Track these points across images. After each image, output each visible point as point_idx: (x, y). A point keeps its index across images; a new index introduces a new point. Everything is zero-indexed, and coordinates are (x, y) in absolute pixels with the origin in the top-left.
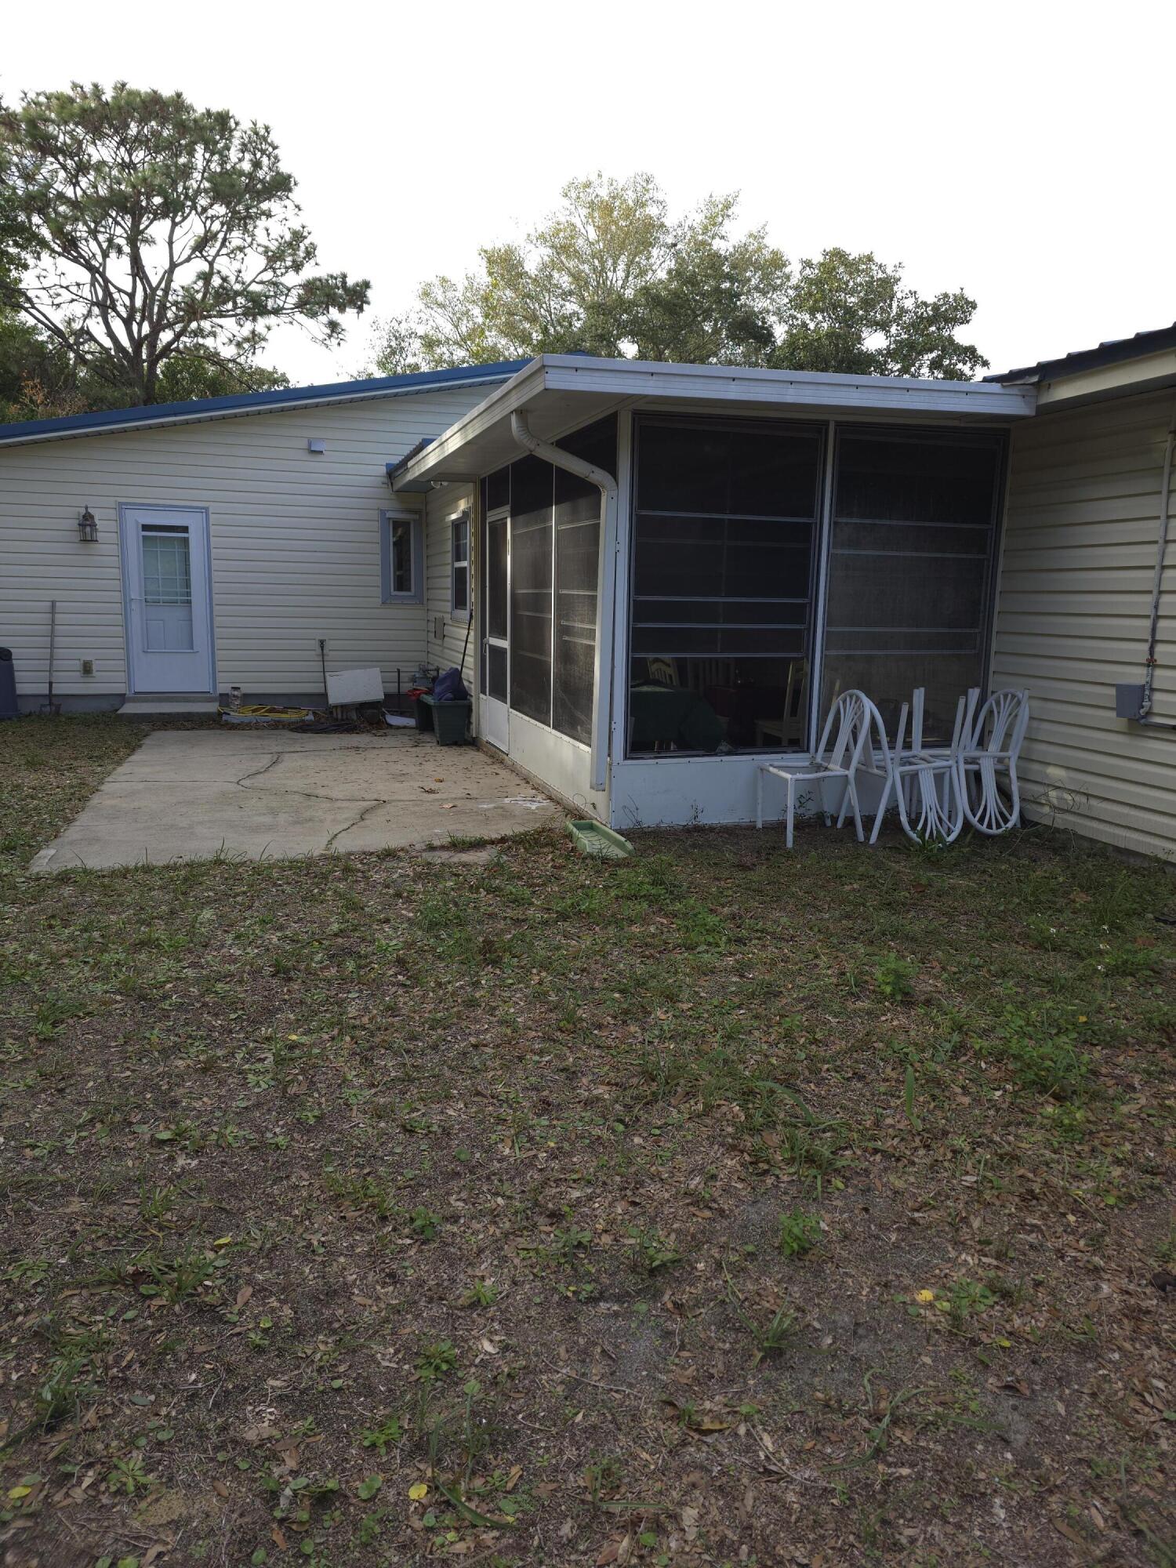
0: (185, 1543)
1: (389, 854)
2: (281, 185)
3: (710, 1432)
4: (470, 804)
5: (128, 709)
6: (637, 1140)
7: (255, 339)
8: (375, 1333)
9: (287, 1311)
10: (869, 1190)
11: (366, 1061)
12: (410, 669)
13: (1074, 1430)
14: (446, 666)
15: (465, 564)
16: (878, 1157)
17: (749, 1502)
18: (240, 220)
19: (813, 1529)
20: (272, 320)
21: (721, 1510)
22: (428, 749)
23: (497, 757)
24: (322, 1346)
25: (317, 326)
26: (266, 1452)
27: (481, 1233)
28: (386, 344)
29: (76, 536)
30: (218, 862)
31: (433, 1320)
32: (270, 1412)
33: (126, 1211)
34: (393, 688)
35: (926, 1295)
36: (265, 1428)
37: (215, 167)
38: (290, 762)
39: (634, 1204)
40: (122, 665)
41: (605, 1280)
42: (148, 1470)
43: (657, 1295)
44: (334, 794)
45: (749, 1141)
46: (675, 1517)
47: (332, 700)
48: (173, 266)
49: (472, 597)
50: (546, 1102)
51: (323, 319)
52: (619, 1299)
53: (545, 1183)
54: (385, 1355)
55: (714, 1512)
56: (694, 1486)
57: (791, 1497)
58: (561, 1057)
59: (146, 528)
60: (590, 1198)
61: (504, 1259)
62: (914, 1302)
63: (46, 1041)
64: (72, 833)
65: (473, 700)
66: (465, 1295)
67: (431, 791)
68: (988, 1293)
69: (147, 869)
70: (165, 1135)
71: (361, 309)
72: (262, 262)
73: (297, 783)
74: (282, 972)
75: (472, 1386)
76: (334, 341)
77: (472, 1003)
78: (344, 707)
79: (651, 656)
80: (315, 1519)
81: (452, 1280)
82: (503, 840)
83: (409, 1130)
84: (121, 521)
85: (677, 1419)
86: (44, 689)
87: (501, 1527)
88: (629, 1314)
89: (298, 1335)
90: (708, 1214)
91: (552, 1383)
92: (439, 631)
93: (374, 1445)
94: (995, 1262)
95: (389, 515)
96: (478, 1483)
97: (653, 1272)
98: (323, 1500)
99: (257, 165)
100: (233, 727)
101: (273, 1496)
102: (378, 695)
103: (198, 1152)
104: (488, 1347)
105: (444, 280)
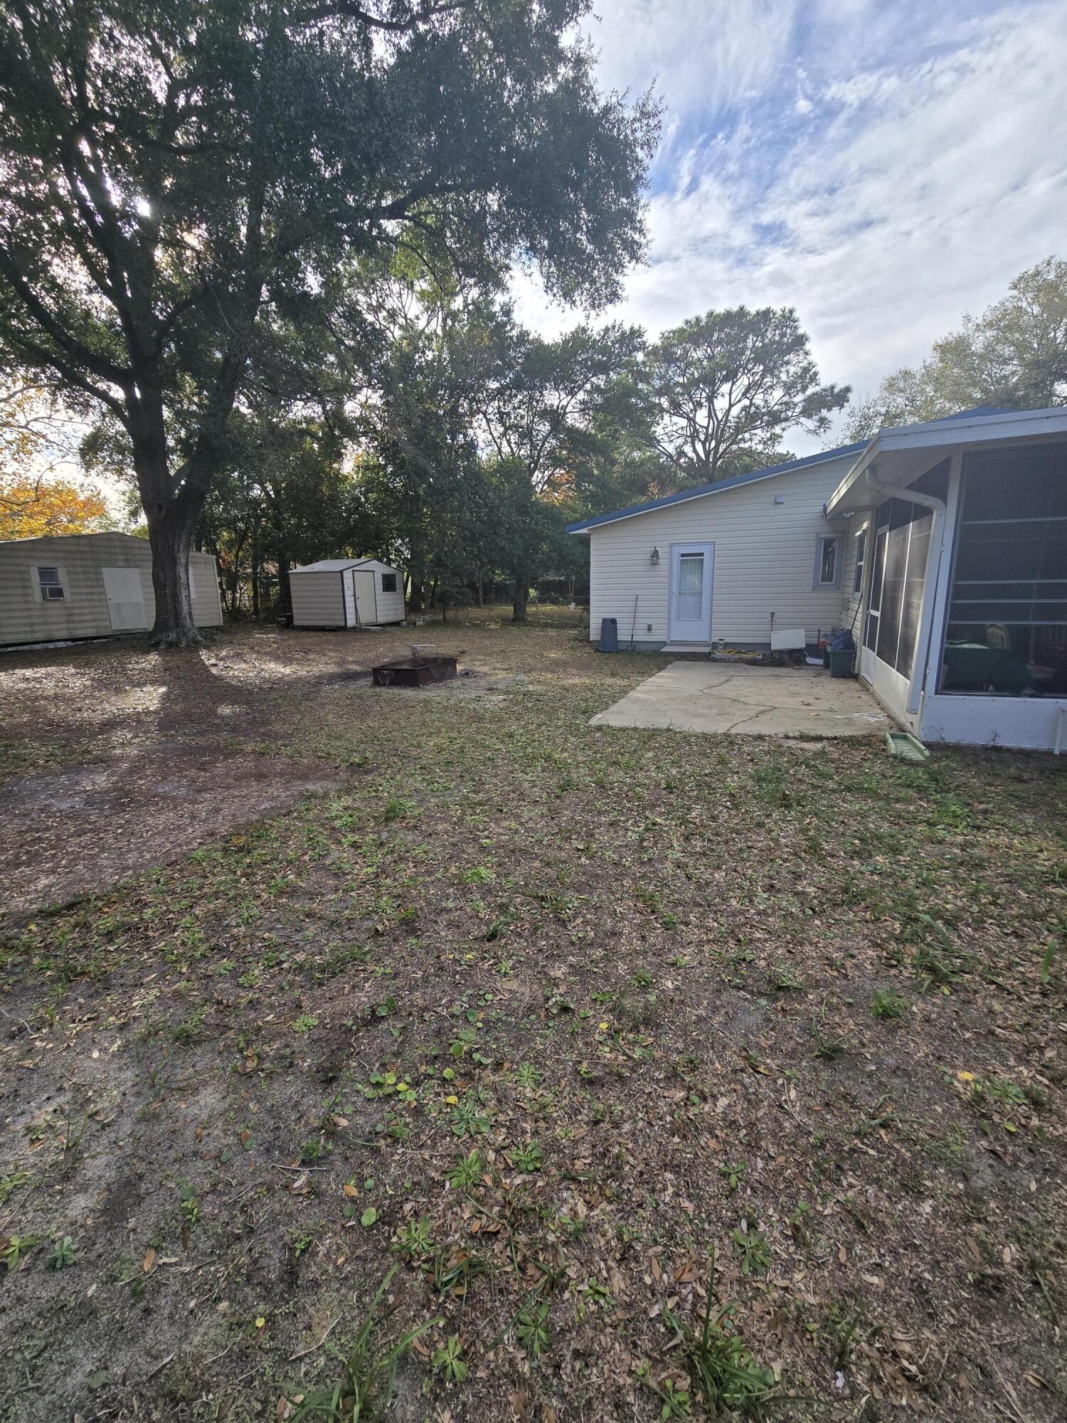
0: (510, 1000)
1: (760, 737)
2: (798, 343)
3: (759, 1072)
4: (830, 715)
5: (667, 649)
6: (817, 922)
7: (775, 438)
8: (623, 958)
9: (592, 934)
10: (969, 1002)
11: (687, 839)
12: (827, 629)
13: (1034, 1202)
15: (862, 563)
16: (993, 987)
17: (760, 1114)
18: (769, 371)
19: (789, 1145)
20: (784, 425)
21: (743, 1109)
22: (822, 679)
23: (866, 687)
24: (599, 953)
25: (811, 424)
26: (555, 983)
27: (694, 935)
28: (858, 424)
29: (649, 562)
30: (668, 730)
31: (650, 964)
32: (564, 969)
33: (552, 873)
34: (814, 641)
35: (968, 1076)
36: (559, 974)
37: (759, 344)
38: (734, 682)
39: (789, 952)
40: (666, 627)
41: (750, 981)
42: (512, 969)
43: (777, 999)
44: (748, 701)
45: (893, 945)
46: (714, 1097)
47: (773, 648)
48: (731, 406)
49: (863, 584)
50: (772, 886)
51: (816, 417)
52: (752, 993)
53: (745, 924)
54: (622, 968)
55: (739, 1108)
56: (735, 1091)
57: (787, 1124)
58: (798, 866)
59: (683, 555)
60: (766, 940)
61: (701, 951)
62: (954, 1076)
63: (558, 797)
64: (613, 708)
65: (858, 650)
66: (672, 959)
67: (807, 704)
68: (1022, 1096)
69: (635, 729)
70: (581, 847)
71: (842, 406)
72: (782, 392)
73: (731, 694)
74: (669, 788)
75: (652, 998)
76: (823, 430)
77: (760, 825)
78: (780, 652)
79: (988, 623)
80: (558, 1015)
81: (670, 950)
82: (835, 738)
83: (689, 878)
84: (671, 552)
85: (746, 1058)
86: (629, 638)
87: (630, 1058)
88: (754, 1002)
89: (591, 945)
90: (835, 973)
91: (692, 1014)
92: (845, 606)
93: (595, 1000)
94: (1047, 1082)
95: (823, 536)
96: (631, 1036)
97: (780, 988)
98: (565, 1009)
99: (783, 335)
100: (715, 660)
101: (548, 999)
102: (803, 645)
103: (591, 858)
104: (669, 984)
105: (906, 373)
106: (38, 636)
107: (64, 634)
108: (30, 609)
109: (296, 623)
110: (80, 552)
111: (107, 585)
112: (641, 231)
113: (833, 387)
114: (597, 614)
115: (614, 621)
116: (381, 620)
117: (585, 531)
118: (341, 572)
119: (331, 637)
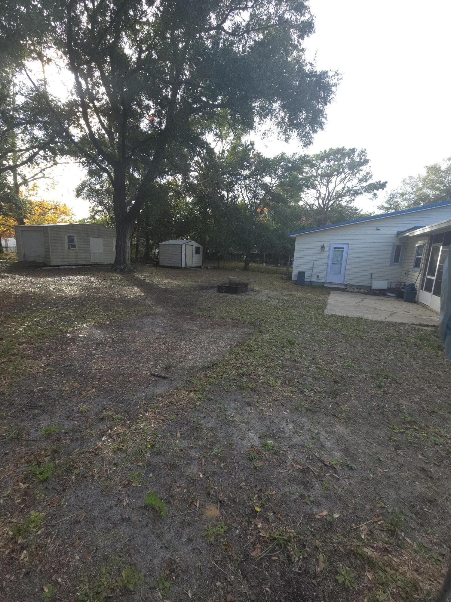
1: (402, 324)
2: (366, 162)
4: (420, 317)
5: (325, 285)
7: (352, 200)
12: (395, 282)
14: (408, 283)
15: (420, 257)
20: (358, 195)
25: (370, 195)
28: (389, 197)
29: (320, 250)
34: (389, 287)
37: (350, 161)
40: (325, 276)
44: (381, 309)
47: (373, 288)
48: (336, 186)
49: (422, 265)
51: (373, 193)
59: (335, 248)
64: (328, 308)
65: (418, 292)
67: (407, 312)
69: (348, 317)
71: (383, 189)
72: (357, 181)
73: (370, 305)
76: (374, 198)
78: (376, 290)
84: (330, 247)
86: (309, 280)
92: (407, 273)
95: (396, 244)
99: (361, 159)
100: (348, 291)
102: (385, 287)
105: (411, 177)
106: (65, 263)
107: (74, 263)
108: (63, 252)
109: (160, 264)
110: (83, 231)
111: (91, 244)
112: (326, 118)
113: (380, 181)
114: (296, 269)
115: (304, 273)
116: (194, 265)
117: (294, 236)
118: (182, 245)
119: (176, 270)
